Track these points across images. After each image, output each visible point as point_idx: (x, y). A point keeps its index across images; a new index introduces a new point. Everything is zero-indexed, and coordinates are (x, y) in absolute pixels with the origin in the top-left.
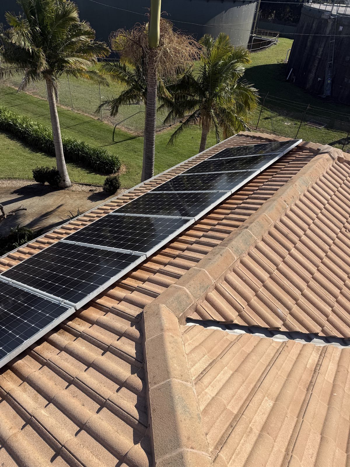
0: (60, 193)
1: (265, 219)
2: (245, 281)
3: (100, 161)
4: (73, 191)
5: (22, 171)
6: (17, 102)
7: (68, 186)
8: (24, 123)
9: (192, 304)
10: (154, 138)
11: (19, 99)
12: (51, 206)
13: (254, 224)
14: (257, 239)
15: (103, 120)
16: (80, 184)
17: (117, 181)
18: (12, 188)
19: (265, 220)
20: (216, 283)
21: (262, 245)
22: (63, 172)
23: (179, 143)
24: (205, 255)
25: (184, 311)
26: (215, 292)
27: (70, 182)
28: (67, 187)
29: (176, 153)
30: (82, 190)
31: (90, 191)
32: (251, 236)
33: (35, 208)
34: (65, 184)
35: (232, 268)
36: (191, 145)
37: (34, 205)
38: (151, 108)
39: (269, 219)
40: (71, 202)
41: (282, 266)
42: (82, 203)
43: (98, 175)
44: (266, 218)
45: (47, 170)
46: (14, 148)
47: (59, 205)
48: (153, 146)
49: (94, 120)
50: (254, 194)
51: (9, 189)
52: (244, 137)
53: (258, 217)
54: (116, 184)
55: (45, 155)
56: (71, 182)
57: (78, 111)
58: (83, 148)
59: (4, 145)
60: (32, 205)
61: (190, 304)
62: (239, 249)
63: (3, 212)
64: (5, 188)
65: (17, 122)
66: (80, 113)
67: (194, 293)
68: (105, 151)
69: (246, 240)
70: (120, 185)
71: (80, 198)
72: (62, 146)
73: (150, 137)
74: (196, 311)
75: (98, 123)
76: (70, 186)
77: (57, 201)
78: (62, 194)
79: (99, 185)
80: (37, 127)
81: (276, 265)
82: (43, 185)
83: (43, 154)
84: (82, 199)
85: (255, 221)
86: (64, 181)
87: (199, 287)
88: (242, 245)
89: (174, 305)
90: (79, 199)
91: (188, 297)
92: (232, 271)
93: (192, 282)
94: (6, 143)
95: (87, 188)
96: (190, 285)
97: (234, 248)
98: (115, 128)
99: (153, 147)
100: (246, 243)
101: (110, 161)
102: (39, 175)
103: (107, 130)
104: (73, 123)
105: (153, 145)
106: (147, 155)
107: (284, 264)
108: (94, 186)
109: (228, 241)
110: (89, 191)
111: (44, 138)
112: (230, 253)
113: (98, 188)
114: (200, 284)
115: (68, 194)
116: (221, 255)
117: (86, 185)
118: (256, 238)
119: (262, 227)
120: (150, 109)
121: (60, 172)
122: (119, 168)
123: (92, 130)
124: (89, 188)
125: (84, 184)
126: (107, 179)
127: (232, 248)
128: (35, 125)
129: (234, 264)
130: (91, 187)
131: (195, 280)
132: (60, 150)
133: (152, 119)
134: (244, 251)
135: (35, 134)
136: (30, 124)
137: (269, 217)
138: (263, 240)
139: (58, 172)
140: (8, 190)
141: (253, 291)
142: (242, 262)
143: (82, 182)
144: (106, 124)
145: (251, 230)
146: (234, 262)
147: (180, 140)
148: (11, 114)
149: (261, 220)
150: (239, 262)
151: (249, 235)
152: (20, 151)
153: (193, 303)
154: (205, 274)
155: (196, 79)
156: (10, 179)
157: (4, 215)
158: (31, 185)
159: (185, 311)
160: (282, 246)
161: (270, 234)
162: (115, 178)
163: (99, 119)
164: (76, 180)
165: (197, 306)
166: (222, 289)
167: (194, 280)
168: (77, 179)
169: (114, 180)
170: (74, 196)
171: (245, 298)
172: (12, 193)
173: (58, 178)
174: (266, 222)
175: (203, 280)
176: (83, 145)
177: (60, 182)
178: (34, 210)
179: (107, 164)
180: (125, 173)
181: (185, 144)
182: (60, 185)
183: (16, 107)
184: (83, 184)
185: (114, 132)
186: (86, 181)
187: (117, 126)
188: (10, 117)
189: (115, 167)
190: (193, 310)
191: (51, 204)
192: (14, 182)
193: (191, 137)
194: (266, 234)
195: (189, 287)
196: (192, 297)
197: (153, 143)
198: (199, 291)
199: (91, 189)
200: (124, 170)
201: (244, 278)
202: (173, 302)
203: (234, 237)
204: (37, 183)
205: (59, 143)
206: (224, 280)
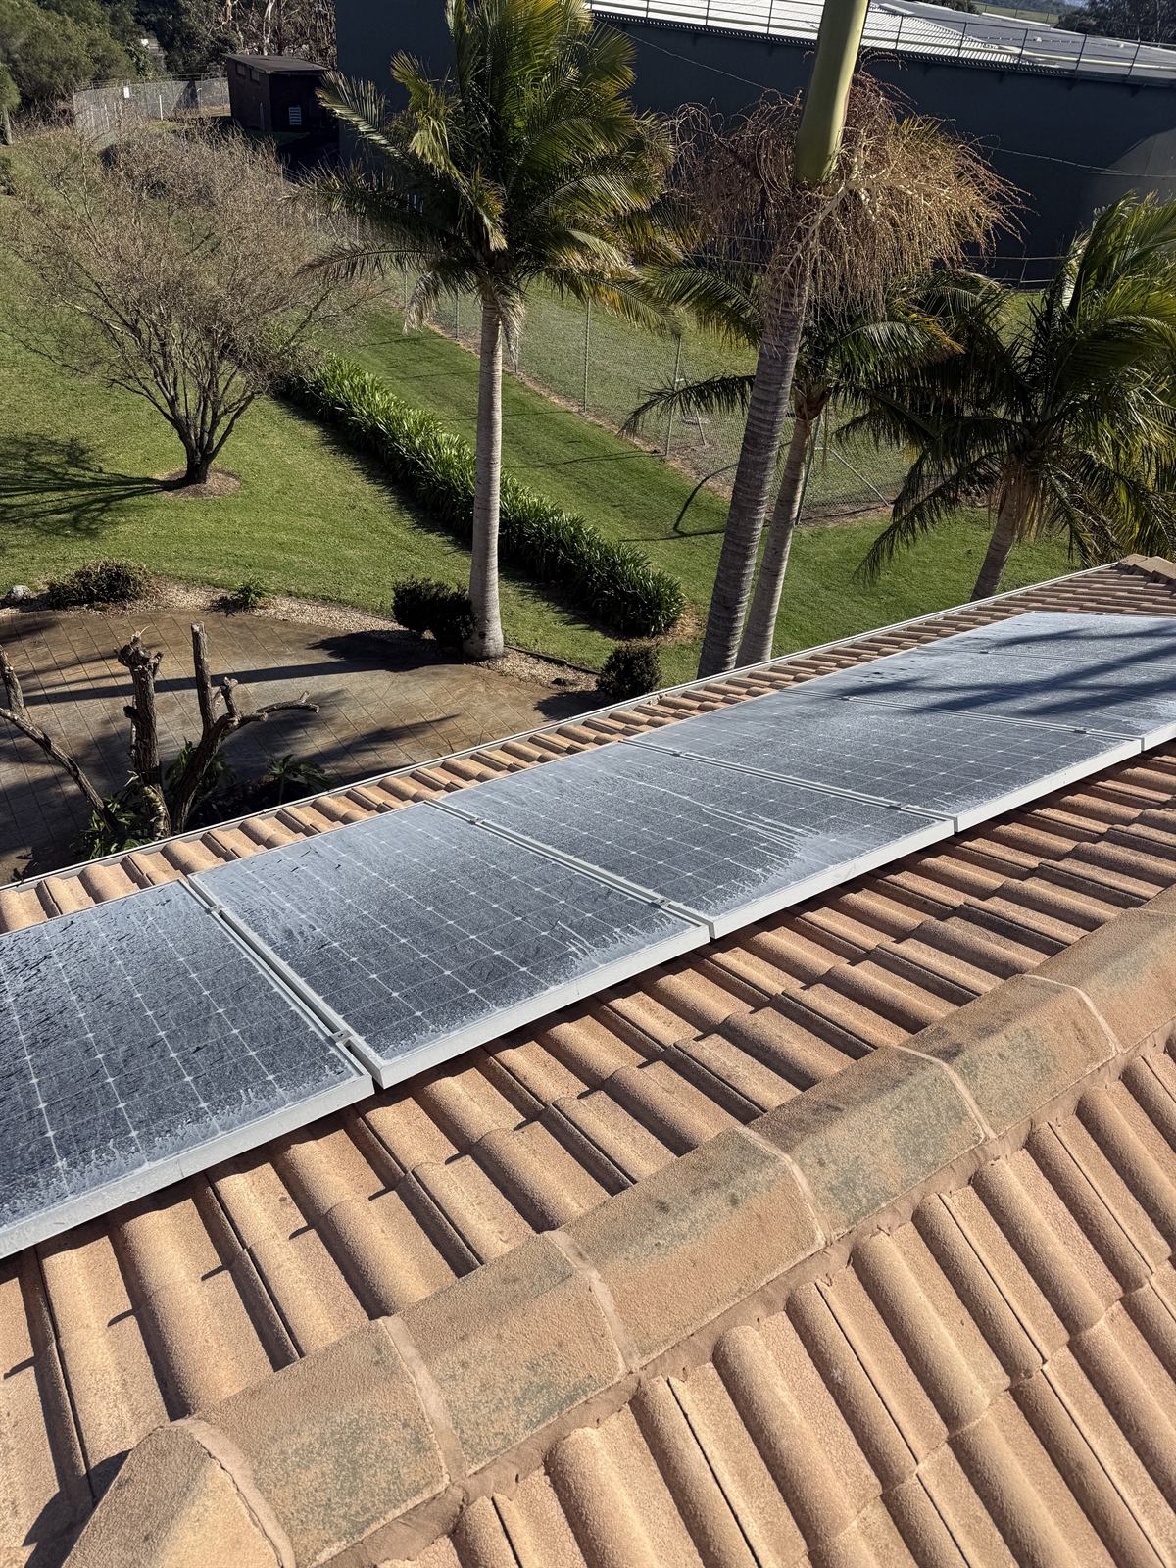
0: (461, 672)
1: (1075, 1023)
2: (840, 1393)
3: (616, 589)
4: (502, 674)
5: (370, 583)
6: (424, 368)
7: (491, 654)
8: (418, 433)
9: (427, 1495)
10: (755, 530)
11: (430, 359)
12: (421, 711)
13: (997, 1043)
14: (992, 1135)
15: (668, 457)
16: (532, 655)
17: (648, 663)
18: (323, 630)
19: (1070, 1033)
20: (642, 1374)
21: (1017, 1176)
22: (484, 608)
23: (912, 566)
24: (672, 1155)
25: (360, 1532)
26: (623, 1424)
27: (501, 641)
28: (488, 657)
29: (891, 598)
30: (533, 676)
31: (557, 682)
32: (959, 1114)
33: (370, 709)
34: (483, 647)
35: (785, 1294)
36: (955, 576)
37: (372, 695)
38: (761, 416)
39: (1097, 1030)
40: (485, 707)
41: (1108, 1331)
42: (519, 718)
43: (597, 634)
44: (1082, 1024)
45: (437, 594)
46: (371, 507)
47: (448, 712)
48: (749, 562)
49: (639, 454)
50: (1076, 855)
51: (313, 632)
52: (1141, 580)
53: (1034, 1005)
54: (643, 672)
55: (453, 543)
56: (506, 644)
57: (598, 417)
58: (574, 538)
59: (346, 493)
60: (365, 695)
61: (417, 1491)
62: (859, 1179)
63: (230, 707)
64: (303, 626)
65: (400, 426)
66: (600, 426)
67: (473, 1417)
68: (643, 559)
69: (918, 1133)
70: (657, 680)
71: (517, 702)
72: (496, 522)
73: (741, 524)
74: (454, 1531)
75: (651, 466)
76: (496, 657)
77: (443, 697)
78: (466, 677)
79: (590, 668)
80: (454, 452)
81: (1071, 1319)
82: (418, 638)
83: (451, 538)
84: (523, 704)
85: (1013, 1029)
86: (483, 635)
87: (516, 1387)
88: (885, 1157)
89: (308, 1478)
90: (512, 704)
91: (419, 1445)
92: (782, 1305)
93: (484, 1343)
94: (351, 488)
95: (547, 672)
96: (464, 1365)
97: (834, 1167)
98: (700, 486)
99: (745, 566)
100: (917, 1152)
101: (648, 593)
102: (413, 604)
103: (673, 490)
104: (570, 453)
105: (747, 557)
106: (722, 590)
107: (1124, 1319)
108: (575, 668)
109: (816, 1112)
110: (553, 683)
111: (465, 490)
112: (794, 1202)
113: (583, 676)
114: (533, 1367)
115: (485, 680)
116: (734, 1201)
117: (550, 660)
118: (985, 1130)
119: (1044, 1070)
120: (758, 419)
121: (474, 604)
122: (675, 620)
123: (624, 486)
124: (555, 672)
125: (542, 657)
126: (618, 652)
127: (822, 1164)
128: (451, 444)
129: (798, 1270)
130: (564, 671)
131: (506, 1334)
132: (487, 533)
133: (759, 458)
134: (888, 1195)
135: (443, 473)
136: (435, 440)
137: (1100, 1019)
138: (1033, 1147)
139: (469, 603)
140: (311, 636)
141: (868, 1470)
142: (860, 1263)
143: (538, 648)
144: (675, 470)
145: (969, 1073)
146: (801, 1258)
147: (917, 554)
148: (390, 401)
149: (1050, 1027)
150: (838, 1257)
151: (950, 1107)
152: (385, 521)
153: (440, 1488)
154: (586, 1306)
155: (1006, 340)
156: (326, 600)
157: (232, 714)
158: (382, 632)
159: (368, 1532)
160: (1140, 1202)
161: (1086, 1115)
162: (645, 654)
163: (655, 451)
164: (522, 641)
165: (467, 1502)
166: (671, 1421)
167: (499, 1336)
168: (527, 637)
169: (637, 658)
170: (500, 692)
171: (803, 1511)
172: (315, 647)
173: (466, 624)
174: (1078, 1047)
175: (560, 1345)
176: (578, 529)
177: (468, 637)
178: (365, 714)
179: (635, 600)
180: (690, 641)
181: (935, 570)
182: (468, 646)
183: (416, 383)
184: (538, 657)
185: (689, 500)
186: (552, 649)
187: (710, 483)
188: (386, 410)
189: (658, 614)
190: (436, 1527)
191: (421, 703)
192: (336, 614)
193: (962, 551)
194: (1059, 1112)
195: (453, 1377)
196: (442, 1447)
197: (747, 548)
198: (512, 1412)
199: (561, 676)
200: (689, 630)
201: (836, 1374)
202: (306, 1458)
203: (857, 1096)
204: (401, 628)
205: (490, 510)
206: (709, 1356)
